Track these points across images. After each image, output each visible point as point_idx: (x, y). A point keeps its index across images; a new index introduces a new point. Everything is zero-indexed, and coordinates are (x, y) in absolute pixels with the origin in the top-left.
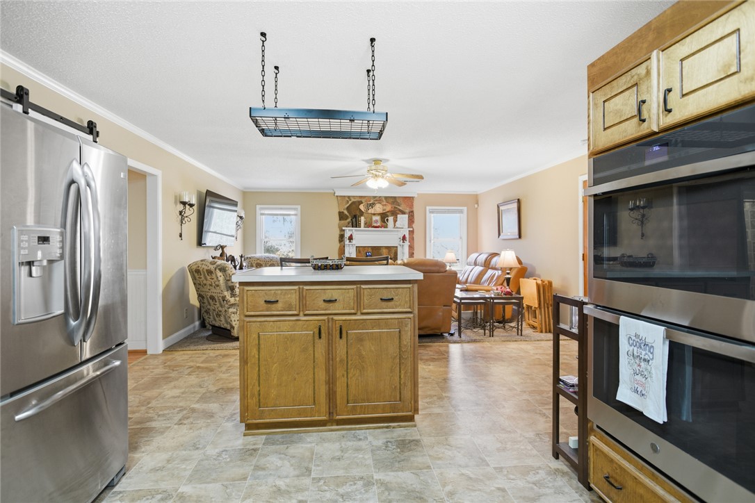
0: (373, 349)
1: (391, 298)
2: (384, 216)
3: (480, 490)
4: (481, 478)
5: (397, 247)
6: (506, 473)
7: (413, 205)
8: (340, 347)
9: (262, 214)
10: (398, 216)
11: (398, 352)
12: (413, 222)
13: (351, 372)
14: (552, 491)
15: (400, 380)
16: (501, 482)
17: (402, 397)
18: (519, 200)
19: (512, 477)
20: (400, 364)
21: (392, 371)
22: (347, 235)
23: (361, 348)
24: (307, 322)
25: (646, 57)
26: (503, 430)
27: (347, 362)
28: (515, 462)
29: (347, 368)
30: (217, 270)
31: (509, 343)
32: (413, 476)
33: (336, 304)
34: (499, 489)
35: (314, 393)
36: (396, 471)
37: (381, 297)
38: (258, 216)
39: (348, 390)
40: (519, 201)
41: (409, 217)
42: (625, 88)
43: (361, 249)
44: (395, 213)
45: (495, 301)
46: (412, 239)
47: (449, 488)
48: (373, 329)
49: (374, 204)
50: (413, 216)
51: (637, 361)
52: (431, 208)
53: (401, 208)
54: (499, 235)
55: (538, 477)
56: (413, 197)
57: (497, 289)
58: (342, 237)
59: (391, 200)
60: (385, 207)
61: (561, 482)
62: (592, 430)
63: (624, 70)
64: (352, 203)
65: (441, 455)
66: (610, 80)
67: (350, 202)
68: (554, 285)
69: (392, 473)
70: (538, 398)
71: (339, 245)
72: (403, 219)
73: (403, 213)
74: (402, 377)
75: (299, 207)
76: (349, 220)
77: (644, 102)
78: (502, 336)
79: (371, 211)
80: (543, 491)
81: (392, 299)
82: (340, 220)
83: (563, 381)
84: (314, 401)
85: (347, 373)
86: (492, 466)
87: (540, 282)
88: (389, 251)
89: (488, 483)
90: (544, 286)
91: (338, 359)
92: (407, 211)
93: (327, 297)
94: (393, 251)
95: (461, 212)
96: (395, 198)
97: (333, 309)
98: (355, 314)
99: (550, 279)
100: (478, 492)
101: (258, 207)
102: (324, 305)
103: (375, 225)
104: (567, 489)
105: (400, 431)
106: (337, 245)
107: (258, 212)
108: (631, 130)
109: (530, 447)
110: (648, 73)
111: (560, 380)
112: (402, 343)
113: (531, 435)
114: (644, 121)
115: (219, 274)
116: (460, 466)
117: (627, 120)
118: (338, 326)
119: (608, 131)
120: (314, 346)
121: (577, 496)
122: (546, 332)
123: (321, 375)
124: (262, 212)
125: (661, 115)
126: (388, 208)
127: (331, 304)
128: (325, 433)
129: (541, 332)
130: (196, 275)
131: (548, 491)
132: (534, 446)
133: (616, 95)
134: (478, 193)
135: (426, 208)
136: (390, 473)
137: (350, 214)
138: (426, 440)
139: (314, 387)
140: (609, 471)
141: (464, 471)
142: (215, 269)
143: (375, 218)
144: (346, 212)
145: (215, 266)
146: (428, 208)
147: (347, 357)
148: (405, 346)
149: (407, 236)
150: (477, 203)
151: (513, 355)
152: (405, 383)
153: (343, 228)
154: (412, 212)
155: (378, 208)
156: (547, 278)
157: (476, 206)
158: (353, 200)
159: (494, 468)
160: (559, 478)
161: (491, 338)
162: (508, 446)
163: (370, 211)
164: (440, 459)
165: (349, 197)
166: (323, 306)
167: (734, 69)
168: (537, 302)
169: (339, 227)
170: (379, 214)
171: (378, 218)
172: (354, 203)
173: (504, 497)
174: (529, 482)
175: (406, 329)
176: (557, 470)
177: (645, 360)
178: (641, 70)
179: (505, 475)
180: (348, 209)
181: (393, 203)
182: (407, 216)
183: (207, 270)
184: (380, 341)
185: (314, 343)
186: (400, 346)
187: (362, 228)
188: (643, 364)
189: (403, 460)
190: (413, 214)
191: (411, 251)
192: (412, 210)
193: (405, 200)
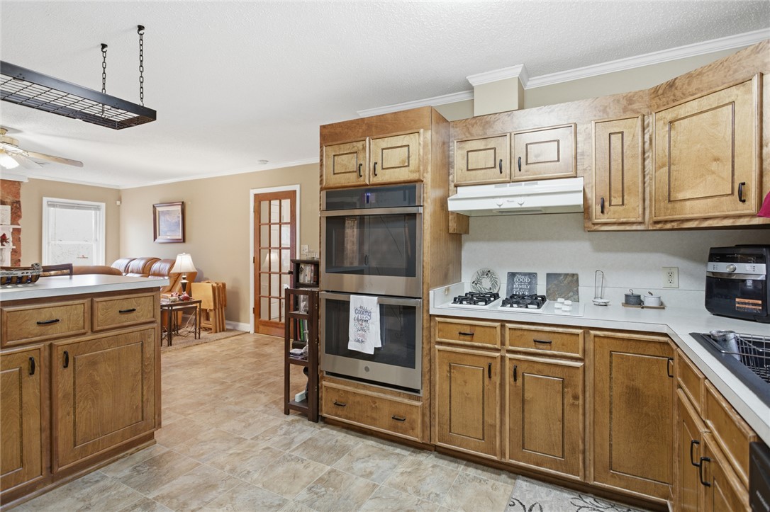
0: (110, 371)
1: (131, 309)
3: (252, 457)
4: (247, 449)
6: (261, 438)
7: (18, 193)
8: (64, 379)
11: (140, 368)
12: (20, 217)
13: (80, 405)
14: (298, 433)
15: (142, 398)
16: (262, 445)
17: (145, 415)
18: (183, 202)
19: (268, 438)
20: (142, 380)
21: (133, 390)
23: (95, 373)
24: (9, 357)
25: (363, 138)
26: (238, 413)
27: (75, 395)
28: (263, 429)
29: (75, 403)
31: (191, 348)
32: (189, 477)
33: (57, 326)
34: (265, 449)
35: (22, 451)
36: (168, 482)
37: (120, 310)
39: (75, 429)
40: (183, 205)
41: (12, 209)
42: (348, 152)
45: (174, 308)
46: (17, 241)
47: (228, 468)
48: (109, 347)
50: (19, 208)
51: (360, 322)
52: (51, 199)
54: (155, 238)
55: (284, 430)
56: (19, 182)
57: (172, 296)
61: (298, 426)
62: (323, 377)
63: (349, 141)
65: (201, 452)
66: (339, 142)
68: (227, 287)
69: (166, 486)
70: (248, 382)
74: (145, 393)
77: (361, 165)
78: (180, 343)
80: (292, 436)
81: (134, 310)
83: (293, 354)
84: (22, 461)
85: (75, 408)
86: (249, 438)
87: (215, 285)
89: (254, 450)
90: (218, 288)
91: (60, 395)
92: (9, 201)
93: (44, 317)
95: (97, 208)
97: (53, 331)
98: (84, 334)
99: (224, 282)
100: (252, 459)
102: (37, 329)
104: (305, 428)
105: (140, 455)
108: (351, 180)
109: (266, 416)
110: (364, 148)
111: (291, 354)
112: (144, 356)
113: (261, 408)
114: (361, 176)
116: (224, 450)
117: (350, 172)
118: (61, 352)
119: (336, 176)
120: (21, 387)
121: (312, 429)
122: (220, 331)
123: (33, 423)
125: (371, 177)
127: (49, 327)
128: (35, 500)
129: (216, 332)
131: (295, 434)
132: (268, 414)
133: (343, 154)
134: (121, 188)
135: (41, 199)
136: (163, 487)
138: (177, 449)
139: (21, 442)
140: (337, 398)
141: (231, 452)
146: (45, 200)
147: (74, 389)
148: (149, 358)
149: (9, 236)
150: (120, 199)
151: (203, 357)
152: (148, 399)
154: (18, 202)
156: (220, 281)
157: (118, 203)
159: (252, 439)
160: (297, 425)
161: (170, 347)
162: (251, 421)
164: (202, 454)
166: (36, 331)
167: (406, 164)
168: (212, 304)
173: (271, 452)
174: (281, 435)
175: (149, 340)
176: (292, 421)
177: (365, 321)
178: (360, 145)
179: (262, 440)
182: (9, 207)
184: (119, 360)
185: (21, 383)
186: (142, 360)
188: (364, 324)
189: (168, 472)
190: (20, 206)
191: (16, 258)
192: (17, 200)
193: (5, 185)
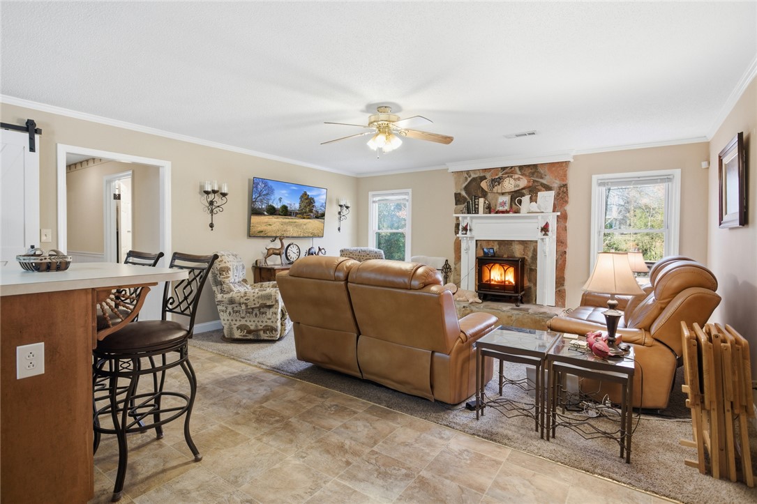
2: (516, 196)
5: (536, 242)
7: (565, 175)
9: (374, 202)
10: (539, 193)
12: (566, 201)
22: (463, 224)
40: (741, 140)
41: (556, 194)
43: (484, 243)
44: (533, 191)
46: (561, 229)
49: (501, 178)
50: (566, 193)
52: (601, 176)
53: (544, 182)
54: (721, 219)
56: (567, 163)
58: (457, 228)
59: (529, 171)
60: (518, 182)
64: (471, 180)
67: (469, 179)
72: (546, 199)
73: (548, 188)
75: (410, 191)
76: (465, 203)
79: (498, 189)
82: (456, 204)
88: (525, 248)
92: (555, 185)
94: (530, 248)
95: (668, 179)
96: (535, 166)
101: (370, 193)
103: (501, 209)
106: (453, 238)
107: (371, 199)
124: (375, 199)
126: (523, 183)
134: (709, 139)
135: (590, 178)
137: (468, 195)
143: (501, 199)
144: (464, 193)
146: (595, 178)
150: (708, 160)
153: (459, 215)
154: (565, 186)
155: (509, 185)
157: (704, 165)
158: (473, 176)
163: (495, 190)
165: (468, 172)
169: (455, 214)
170: (509, 193)
171: (507, 199)
172: (474, 179)
180: (466, 189)
181: (532, 174)
182: (554, 193)
187: (481, 213)
190: (567, 190)
191: (561, 249)
192: (564, 183)
193: (553, 169)
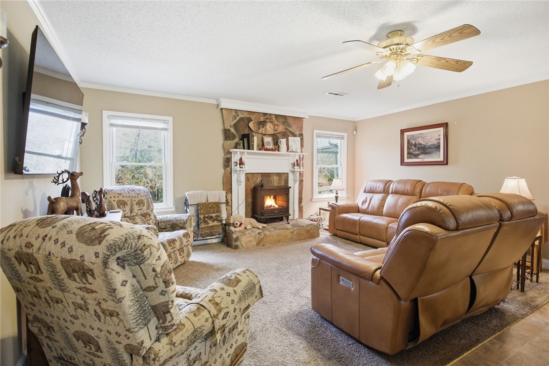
2: (276, 138)
5: (288, 174)
7: (302, 128)
9: (112, 125)
10: (290, 138)
12: (303, 146)
30: (113, 265)
38: (106, 129)
41: (300, 140)
44: (286, 135)
49: (265, 122)
50: (303, 139)
52: (318, 131)
53: (291, 130)
54: (402, 161)
56: (302, 118)
58: (227, 162)
59: (282, 120)
60: (276, 127)
67: (238, 118)
71: (223, 171)
72: (295, 142)
73: (294, 135)
75: (170, 119)
76: (237, 140)
79: (263, 130)
82: (225, 139)
88: (280, 178)
92: (297, 133)
94: (283, 178)
96: (285, 117)
101: (105, 113)
103: (268, 147)
106: (221, 171)
107: (106, 122)
115: (119, 275)
124: (114, 122)
126: (281, 128)
130: (22, 269)
134: (357, 120)
135: (313, 132)
137: (237, 133)
142: (105, 264)
143: (266, 139)
144: (233, 130)
145: (101, 249)
146: (315, 131)
150: (356, 130)
153: (231, 151)
154: (302, 135)
155: (270, 128)
157: (355, 132)
158: (241, 116)
163: (260, 131)
165: (236, 111)
169: (224, 149)
170: (271, 135)
171: (270, 139)
172: (242, 119)
180: (235, 126)
181: (284, 123)
183: (65, 263)
190: (303, 137)
191: (301, 178)
192: (302, 132)
193: (295, 121)
